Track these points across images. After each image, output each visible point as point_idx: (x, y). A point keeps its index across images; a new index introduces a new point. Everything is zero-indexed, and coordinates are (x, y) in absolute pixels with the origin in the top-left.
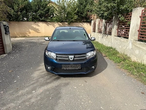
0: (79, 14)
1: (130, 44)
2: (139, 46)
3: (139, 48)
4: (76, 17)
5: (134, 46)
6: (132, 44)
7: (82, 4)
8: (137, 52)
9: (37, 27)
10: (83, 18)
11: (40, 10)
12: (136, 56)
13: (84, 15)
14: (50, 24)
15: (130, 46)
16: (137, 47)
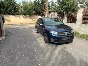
0: (35, 10)
1: (78, 26)
2: (83, 26)
3: (84, 27)
4: (34, 12)
5: (80, 27)
6: (79, 25)
7: (36, 5)
8: (83, 29)
9: (8, 18)
10: (37, 13)
11: (10, 7)
12: (82, 31)
13: (38, 11)
14: (17, 16)
15: (78, 27)
16: (83, 27)
